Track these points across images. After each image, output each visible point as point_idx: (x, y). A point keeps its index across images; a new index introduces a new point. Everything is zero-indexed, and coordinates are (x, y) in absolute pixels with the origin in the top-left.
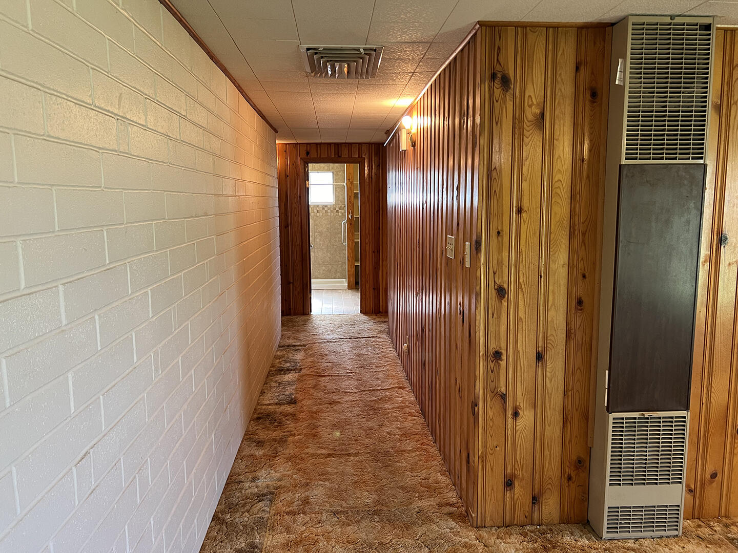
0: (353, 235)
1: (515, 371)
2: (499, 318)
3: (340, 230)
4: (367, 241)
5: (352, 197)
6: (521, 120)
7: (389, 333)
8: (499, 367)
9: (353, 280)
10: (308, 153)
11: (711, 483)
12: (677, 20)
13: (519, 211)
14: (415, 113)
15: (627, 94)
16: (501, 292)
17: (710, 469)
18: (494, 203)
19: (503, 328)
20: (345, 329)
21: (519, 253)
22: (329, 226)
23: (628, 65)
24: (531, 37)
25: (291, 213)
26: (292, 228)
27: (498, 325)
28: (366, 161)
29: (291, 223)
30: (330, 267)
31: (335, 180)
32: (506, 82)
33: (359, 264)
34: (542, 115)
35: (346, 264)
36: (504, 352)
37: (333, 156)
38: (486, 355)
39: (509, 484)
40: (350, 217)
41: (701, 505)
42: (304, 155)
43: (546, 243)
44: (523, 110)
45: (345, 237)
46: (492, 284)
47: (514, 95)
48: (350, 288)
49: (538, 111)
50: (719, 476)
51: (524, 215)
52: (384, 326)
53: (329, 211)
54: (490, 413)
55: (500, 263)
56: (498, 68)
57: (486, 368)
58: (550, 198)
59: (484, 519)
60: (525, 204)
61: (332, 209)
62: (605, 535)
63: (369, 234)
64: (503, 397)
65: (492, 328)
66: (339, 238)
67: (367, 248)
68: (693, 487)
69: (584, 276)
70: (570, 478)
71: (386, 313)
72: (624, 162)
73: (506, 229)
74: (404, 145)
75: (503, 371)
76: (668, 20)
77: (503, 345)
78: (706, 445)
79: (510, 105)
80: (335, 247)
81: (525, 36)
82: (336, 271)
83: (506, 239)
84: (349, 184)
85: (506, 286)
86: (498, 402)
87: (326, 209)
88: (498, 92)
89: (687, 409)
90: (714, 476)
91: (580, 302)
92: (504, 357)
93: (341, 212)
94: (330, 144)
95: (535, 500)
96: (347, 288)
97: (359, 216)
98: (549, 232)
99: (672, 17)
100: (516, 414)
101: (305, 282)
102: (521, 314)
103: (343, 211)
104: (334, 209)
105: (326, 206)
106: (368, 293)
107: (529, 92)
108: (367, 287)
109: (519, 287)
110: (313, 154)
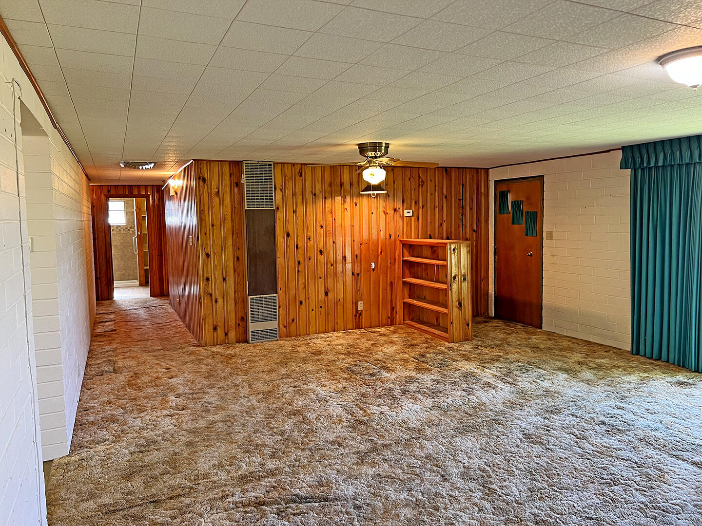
0: (142, 247)
1: (215, 285)
2: (208, 264)
3: (131, 244)
4: (153, 248)
5: (141, 219)
6: (211, 193)
7: (170, 304)
8: (209, 284)
9: (143, 279)
10: (109, 191)
11: (292, 323)
12: (260, 162)
13: (213, 225)
14: (176, 179)
15: (245, 185)
16: (208, 255)
17: (291, 317)
18: (203, 222)
19: (209, 269)
20: (140, 304)
21: (214, 241)
22: (122, 241)
23: (245, 177)
24: (212, 165)
25: (98, 231)
26: (98, 241)
27: (207, 268)
28: (150, 196)
29: (98, 238)
30: (124, 272)
31: (126, 208)
32: (204, 180)
33: (148, 268)
34: (219, 191)
35: (137, 269)
36: (210, 278)
37: (127, 193)
38: (203, 280)
39: (215, 329)
40: (139, 233)
41: (289, 332)
42: (106, 192)
43: (224, 237)
44: (211, 189)
45: (135, 248)
46: (204, 252)
47: (207, 185)
48: (141, 285)
49: (217, 190)
50: (295, 320)
51: (214, 227)
52: (167, 301)
53: (122, 230)
54: (206, 301)
55: (207, 244)
56: (201, 175)
57: (204, 284)
58: (224, 221)
59: (206, 343)
60: (215, 223)
61: (124, 228)
62: (250, 342)
63: (154, 243)
64: (211, 295)
65: (205, 269)
66: (131, 249)
67: (154, 253)
68: (286, 325)
69: (239, 249)
70: (239, 325)
71: (168, 295)
72: (246, 209)
73: (208, 232)
74: (172, 193)
75: (210, 285)
76: (257, 162)
77: (210, 275)
78: (289, 309)
79: (206, 188)
80: (128, 256)
81: (210, 164)
82: (129, 274)
83: (208, 236)
84: (138, 210)
85: (209, 253)
86: (209, 297)
87: (119, 228)
88: (201, 183)
89: (276, 293)
90: (293, 320)
91: (238, 258)
92: (210, 280)
93: (132, 231)
94: (125, 186)
95: (226, 334)
96: (138, 285)
97: (147, 233)
98: (225, 233)
99: (258, 161)
100: (216, 301)
101: (109, 277)
102: (216, 263)
103: (133, 230)
104: (127, 228)
105: (119, 226)
106: (155, 283)
107: (213, 183)
108: (155, 279)
109: (214, 253)
110: (113, 192)
